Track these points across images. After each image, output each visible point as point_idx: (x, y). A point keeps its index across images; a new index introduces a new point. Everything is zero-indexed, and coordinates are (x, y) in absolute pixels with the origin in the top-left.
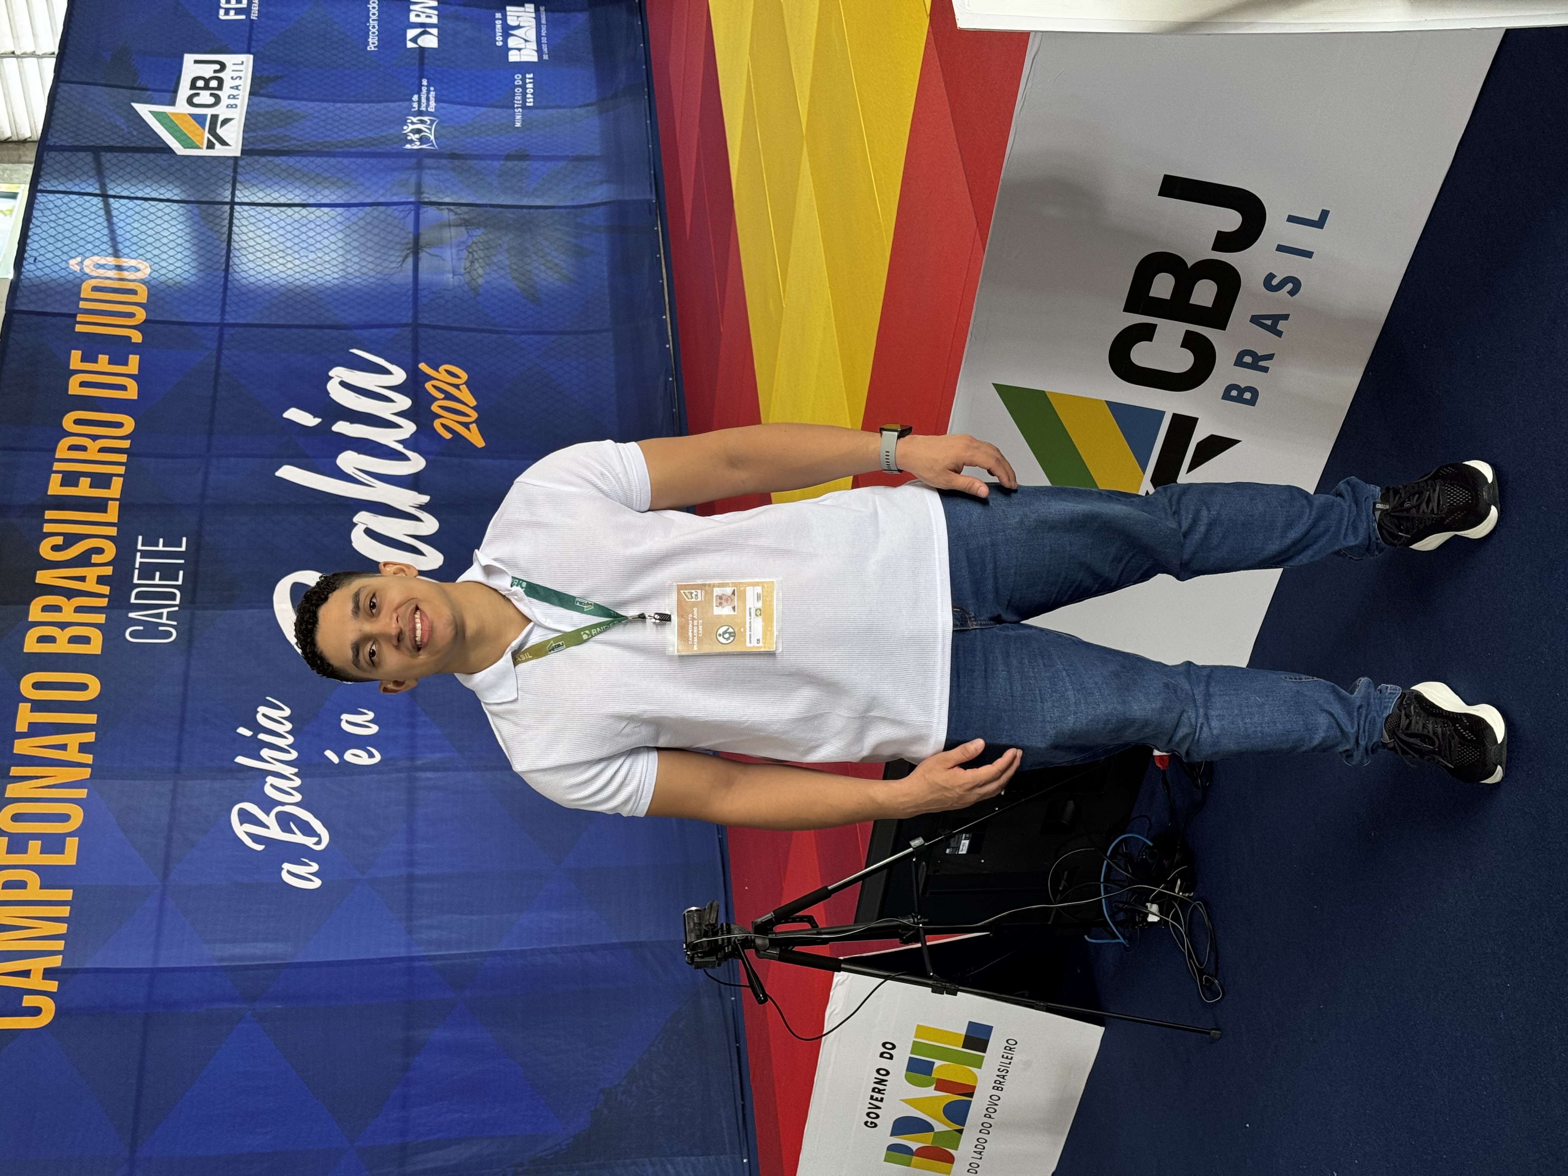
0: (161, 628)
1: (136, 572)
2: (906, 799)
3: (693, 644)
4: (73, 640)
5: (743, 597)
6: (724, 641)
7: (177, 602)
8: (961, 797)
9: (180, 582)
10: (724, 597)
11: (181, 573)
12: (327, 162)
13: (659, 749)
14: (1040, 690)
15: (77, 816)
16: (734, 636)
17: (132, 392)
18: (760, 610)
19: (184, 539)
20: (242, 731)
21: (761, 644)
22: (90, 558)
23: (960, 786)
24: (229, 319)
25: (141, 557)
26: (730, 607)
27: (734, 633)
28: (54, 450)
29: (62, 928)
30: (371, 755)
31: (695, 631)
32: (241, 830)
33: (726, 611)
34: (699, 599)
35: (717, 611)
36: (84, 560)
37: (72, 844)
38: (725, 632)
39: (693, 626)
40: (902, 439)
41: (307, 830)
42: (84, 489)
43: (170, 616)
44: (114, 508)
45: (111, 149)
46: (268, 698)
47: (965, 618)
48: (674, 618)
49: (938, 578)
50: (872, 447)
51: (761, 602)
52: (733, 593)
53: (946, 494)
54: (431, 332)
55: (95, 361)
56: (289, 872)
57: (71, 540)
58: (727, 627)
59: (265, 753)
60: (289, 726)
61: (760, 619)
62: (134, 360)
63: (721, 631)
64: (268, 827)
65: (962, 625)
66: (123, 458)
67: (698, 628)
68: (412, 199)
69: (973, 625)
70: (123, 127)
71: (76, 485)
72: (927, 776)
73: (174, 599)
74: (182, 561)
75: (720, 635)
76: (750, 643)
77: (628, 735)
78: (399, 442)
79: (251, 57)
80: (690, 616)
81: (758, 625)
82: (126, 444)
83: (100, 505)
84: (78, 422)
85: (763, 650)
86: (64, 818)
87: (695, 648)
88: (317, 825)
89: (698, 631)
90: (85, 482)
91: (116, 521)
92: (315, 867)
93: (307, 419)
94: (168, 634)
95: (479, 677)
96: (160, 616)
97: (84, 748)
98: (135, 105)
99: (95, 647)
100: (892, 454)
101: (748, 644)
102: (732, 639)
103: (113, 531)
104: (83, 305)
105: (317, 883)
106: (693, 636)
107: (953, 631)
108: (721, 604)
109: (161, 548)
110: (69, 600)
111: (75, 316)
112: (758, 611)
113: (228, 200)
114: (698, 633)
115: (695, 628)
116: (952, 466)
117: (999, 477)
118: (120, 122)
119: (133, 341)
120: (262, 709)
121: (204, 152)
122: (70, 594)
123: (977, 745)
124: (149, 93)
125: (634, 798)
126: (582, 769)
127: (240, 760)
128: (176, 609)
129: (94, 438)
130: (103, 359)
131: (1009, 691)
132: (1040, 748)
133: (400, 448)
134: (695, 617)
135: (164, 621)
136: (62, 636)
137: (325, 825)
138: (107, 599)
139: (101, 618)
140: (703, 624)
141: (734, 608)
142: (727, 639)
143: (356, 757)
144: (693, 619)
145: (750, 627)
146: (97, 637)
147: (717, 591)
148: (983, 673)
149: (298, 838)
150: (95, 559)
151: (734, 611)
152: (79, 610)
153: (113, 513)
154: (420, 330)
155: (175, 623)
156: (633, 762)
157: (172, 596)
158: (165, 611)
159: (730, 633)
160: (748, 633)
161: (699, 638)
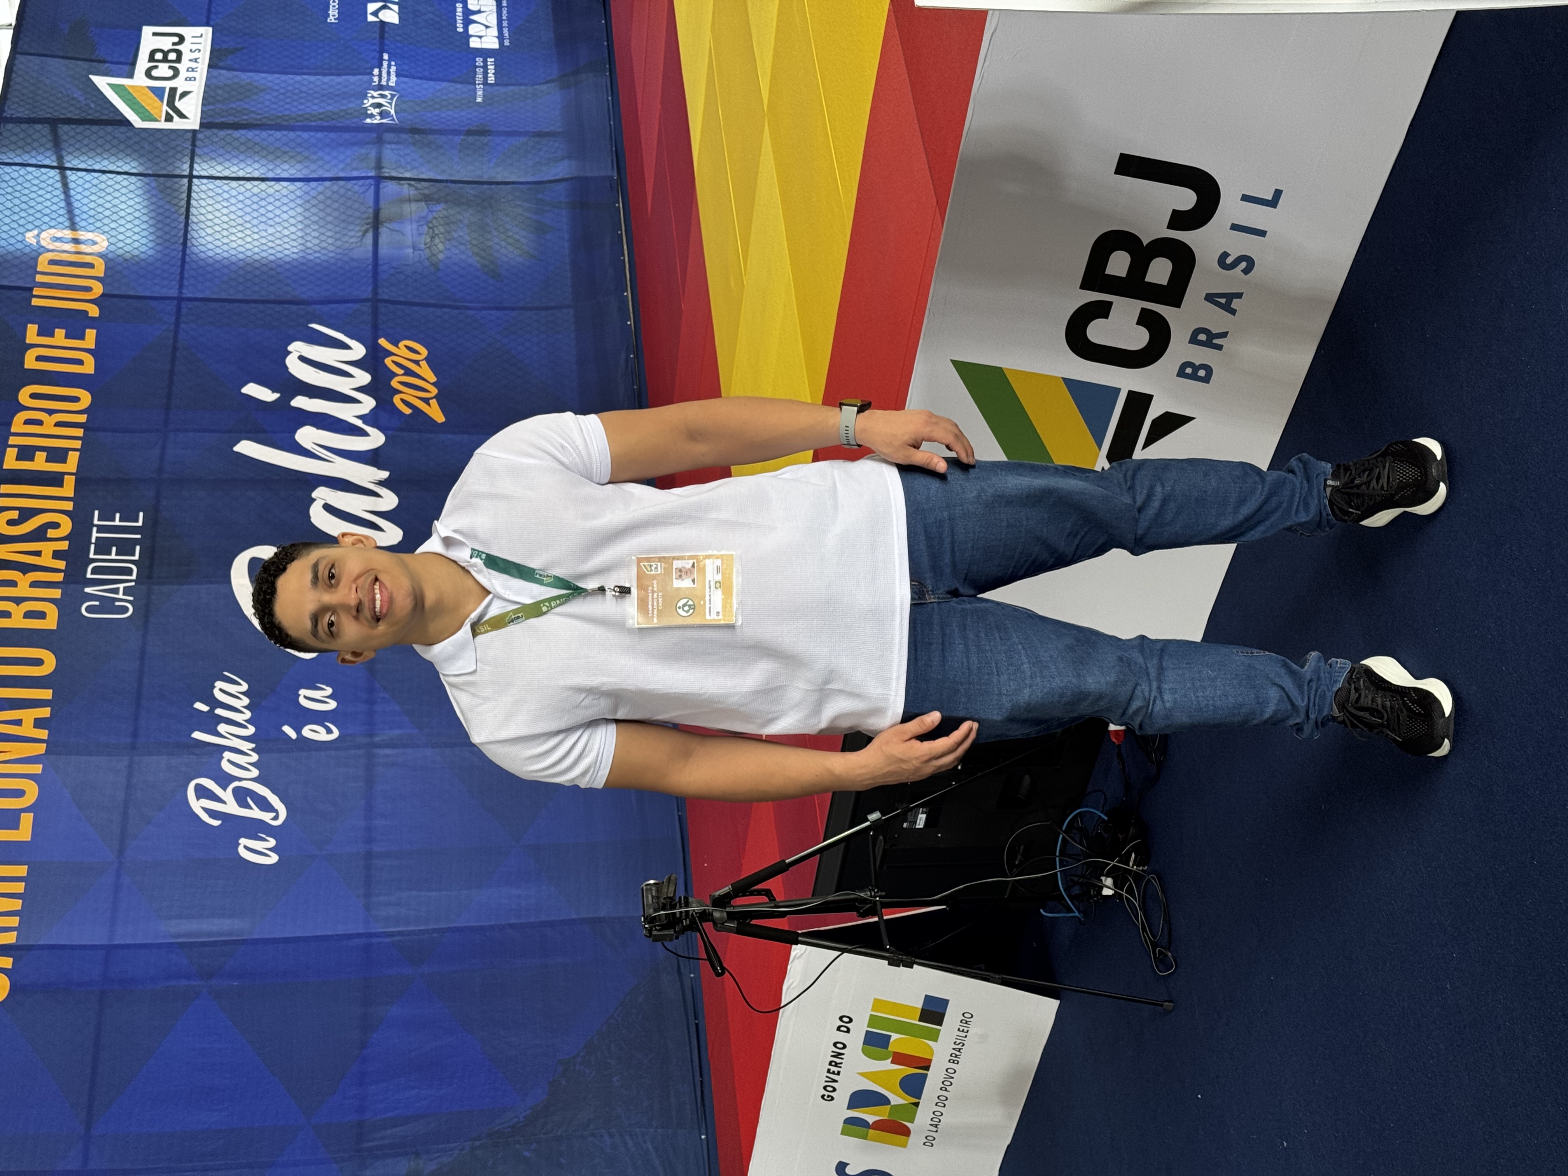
0: (117, 604)
1: (93, 547)
2: (863, 771)
3: (653, 617)
4: (29, 615)
5: (702, 571)
6: (684, 614)
7: (134, 577)
8: (917, 769)
9: (136, 557)
10: (683, 570)
11: (138, 548)
12: (286, 135)
13: (617, 721)
14: (996, 663)
15: (32, 791)
16: (694, 609)
17: (89, 367)
18: (720, 582)
19: (141, 514)
20: (200, 706)
21: (721, 617)
22: (46, 533)
23: (917, 758)
24: (187, 293)
25: (98, 532)
26: (690, 580)
27: (694, 605)
28: (10, 424)
29: (17, 905)
30: (329, 731)
31: (655, 604)
32: (197, 805)
33: (686, 583)
34: (659, 572)
35: (677, 583)
36: (39, 534)
37: (27, 820)
38: (684, 605)
39: (653, 598)
40: (861, 414)
41: (264, 805)
42: (40, 463)
43: (127, 591)
44: (70, 483)
45: (68, 121)
46: (226, 673)
47: (923, 591)
48: (634, 591)
49: (896, 551)
50: (831, 422)
51: (720, 575)
52: (693, 566)
53: (906, 470)
54: (392, 307)
55: (52, 335)
56: (246, 847)
57: (26, 514)
58: (686, 600)
59: (222, 728)
60: (246, 701)
61: (719, 591)
62: (91, 334)
63: (680, 604)
64: (224, 802)
65: (920, 598)
66: (80, 432)
67: (658, 601)
68: (372, 174)
69: (930, 599)
70: (81, 99)
71: (32, 459)
72: (884, 748)
73: (131, 574)
74: (139, 536)
75: (679, 608)
76: (710, 615)
77: (587, 708)
78: (358, 417)
79: (210, 29)
80: (650, 588)
81: (717, 597)
82: (83, 418)
83: (56, 480)
84: (34, 396)
85: (722, 622)
86: (19, 793)
87: (655, 620)
88: (274, 800)
89: (658, 603)
90: (41, 456)
91: (72, 496)
92: (272, 842)
93: (266, 395)
94: (126, 610)
95: (438, 648)
96: (116, 591)
97: (39, 723)
98: (92, 77)
99: (51, 622)
100: (851, 429)
101: (708, 617)
102: (691, 611)
103: (69, 506)
104: (39, 278)
105: (274, 858)
106: (653, 609)
107: (911, 604)
108: (680, 576)
109: (117, 523)
110: (24, 574)
111: (31, 289)
112: (718, 584)
113: (186, 173)
114: (658, 606)
115: (655, 601)
116: (911, 442)
117: (957, 453)
118: (78, 94)
119: (90, 315)
120: (219, 684)
121: (163, 125)
122: (25, 568)
123: (934, 718)
124: (107, 65)
125: (592, 769)
126: (542, 739)
127: (197, 735)
128: (133, 584)
129: (50, 412)
130: (60, 333)
131: (966, 664)
132: (996, 721)
133: (359, 423)
134: (655, 589)
135: (121, 596)
136: (18, 611)
137: (282, 800)
138: (63, 574)
139: (57, 593)
140: (663, 596)
141: (693, 581)
142: (687, 612)
143: (314, 733)
144: (653, 592)
145: (710, 600)
146: (52, 612)
147: (677, 564)
148: (941, 647)
149: (255, 813)
150: (51, 533)
151: (694, 583)
152: (34, 584)
153: (69, 488)
154: (380, 305)
155: (131, 598)
156: (591, 734)
157: (129, 572)
158: (121, 586)
159: (690, 606)
160: (707, 606)
161: (658, 610)
